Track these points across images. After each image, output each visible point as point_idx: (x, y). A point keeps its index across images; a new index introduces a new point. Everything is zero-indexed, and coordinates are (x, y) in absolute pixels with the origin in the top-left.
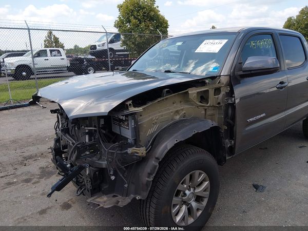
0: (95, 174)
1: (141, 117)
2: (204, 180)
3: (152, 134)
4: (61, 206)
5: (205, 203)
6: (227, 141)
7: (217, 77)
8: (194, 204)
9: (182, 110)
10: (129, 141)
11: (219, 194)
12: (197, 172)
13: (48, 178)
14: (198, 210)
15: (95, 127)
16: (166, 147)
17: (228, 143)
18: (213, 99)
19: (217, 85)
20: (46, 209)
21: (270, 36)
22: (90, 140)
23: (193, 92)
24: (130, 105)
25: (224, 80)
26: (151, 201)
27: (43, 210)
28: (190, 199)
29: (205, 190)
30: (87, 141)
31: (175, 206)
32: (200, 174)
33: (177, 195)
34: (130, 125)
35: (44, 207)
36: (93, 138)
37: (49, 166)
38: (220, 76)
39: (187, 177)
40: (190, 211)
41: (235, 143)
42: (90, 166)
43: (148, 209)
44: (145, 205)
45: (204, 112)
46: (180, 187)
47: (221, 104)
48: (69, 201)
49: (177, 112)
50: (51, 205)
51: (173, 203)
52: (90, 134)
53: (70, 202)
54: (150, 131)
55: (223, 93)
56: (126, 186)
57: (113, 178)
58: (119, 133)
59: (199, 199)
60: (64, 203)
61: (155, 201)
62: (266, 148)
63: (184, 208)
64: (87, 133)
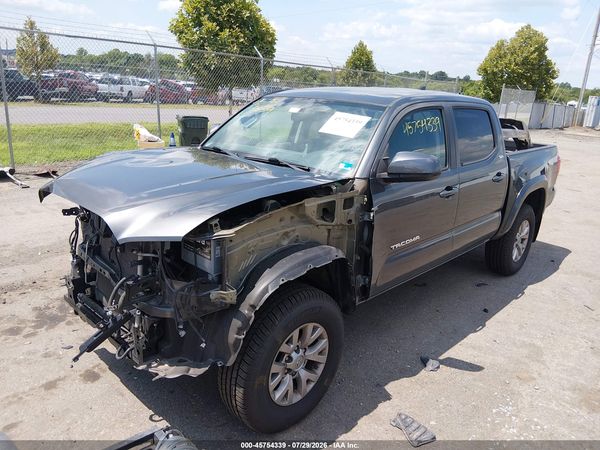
0: (152, 326)
1: (232, 244)
2: (320, 338)
3: (247, 268)
4: (81, 376)
5: (320, 371)
6: (359, 276)
7: (349, 179)
8: (303, 374)
9: (294, 231)
10: (210, 278)
11: (343, 359)
12: (311, 326)
13: (52, 327)
14: (308, 381)
15: (155, 252)
16: (266, 290)
17: (359, 280)
18: (341, 215)
19: (348, 194)
20: (56, 381)
21: (438, 112)
22: (145, 272)
23: (312, 205)
24: (216, 225)
25: (359, 185)
26: (239, 368)
27: (51, 382)
28: (298, 366)
29: (320, 353)
30: (139, 273)
31: (275, 375)
32: (315, 329)
33: (279, 360)
34: (212, 254)
35: (51, 377)
36: (150, 270)
37: (51, 306)
38: (354, 179)
39: (296, 333)
40: (296, 383)
41: (370, 282)
42: (143, 313)
43: (234, 380)
44: (229, 373)
45: (327, 234)
46: (284, 348)
47: (353, 223)
48: (94, 367)
49: (286, 234)
50: (62, 374)
51: (272, 371)
52: (145, 263)
53: (96, 370)
54: (244, 265)
55: (356, 205)
56: (203, 345)
57: (183, 333)
58: (193, 264)
59: (311, 365)
60: (87, 371)
61: (245, 367)
62: (425, 285)
63: (289, 379)
64: (140, 263)
